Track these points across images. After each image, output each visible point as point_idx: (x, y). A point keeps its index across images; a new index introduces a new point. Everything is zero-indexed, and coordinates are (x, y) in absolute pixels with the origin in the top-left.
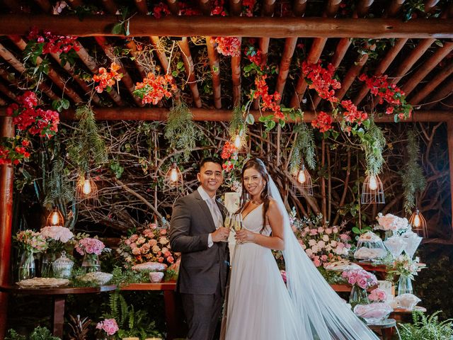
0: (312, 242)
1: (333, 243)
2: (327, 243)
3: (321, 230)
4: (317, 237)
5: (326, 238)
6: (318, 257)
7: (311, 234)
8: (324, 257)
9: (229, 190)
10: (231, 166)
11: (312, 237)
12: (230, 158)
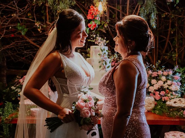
0: (154, 81)
1: (169, 82)
2: (164, 83)
3: (160, 72)
4: (157, 78)
5: (164, 78)
6: (158, 92)
7: (153, 76)
8: (162, 93)
9: (94, 44)
10: (95, 25)
11: (154, 78)
12: (94, 19)
